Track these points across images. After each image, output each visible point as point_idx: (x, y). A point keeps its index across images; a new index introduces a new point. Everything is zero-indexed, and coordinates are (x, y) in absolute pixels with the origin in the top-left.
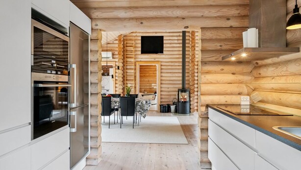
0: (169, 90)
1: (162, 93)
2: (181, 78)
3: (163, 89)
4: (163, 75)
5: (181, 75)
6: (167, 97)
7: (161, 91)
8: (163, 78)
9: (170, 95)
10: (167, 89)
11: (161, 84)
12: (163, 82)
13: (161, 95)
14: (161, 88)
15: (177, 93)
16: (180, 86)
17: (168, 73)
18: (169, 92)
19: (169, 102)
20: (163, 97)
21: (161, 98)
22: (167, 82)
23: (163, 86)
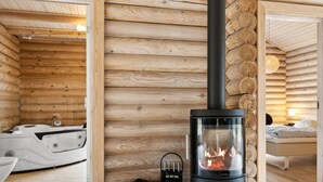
0: (144, 114)
1: (113, 130)
2: (203, 66)
3: (114, 113)
4: (116, 47)
5: (203, 51)
6: (135, 146)
7: (107, 122)
8: (114, 63)
9: (150, 138)
10: (133, 114)
11: (107, 87)
12: (115, 80)
13: (107, 139)
14: (107, 105)
15: (187, 128)
16: (199, 100)
17: (139, 39)
18: (142, 123)
19: (146, 167)
20: (116, 147)
21: (107, 155)
22: (134, 81)
23: (114, 97)
